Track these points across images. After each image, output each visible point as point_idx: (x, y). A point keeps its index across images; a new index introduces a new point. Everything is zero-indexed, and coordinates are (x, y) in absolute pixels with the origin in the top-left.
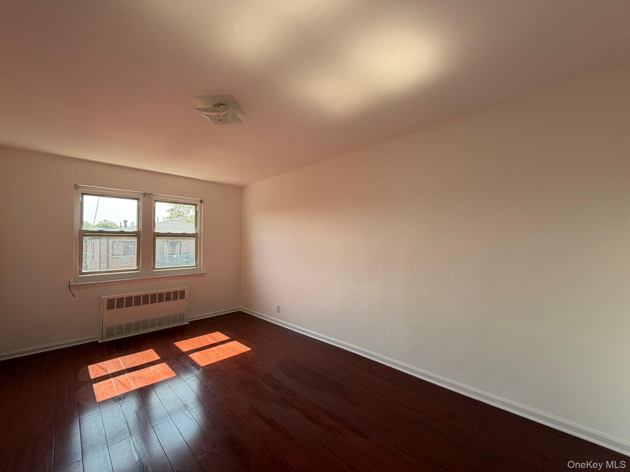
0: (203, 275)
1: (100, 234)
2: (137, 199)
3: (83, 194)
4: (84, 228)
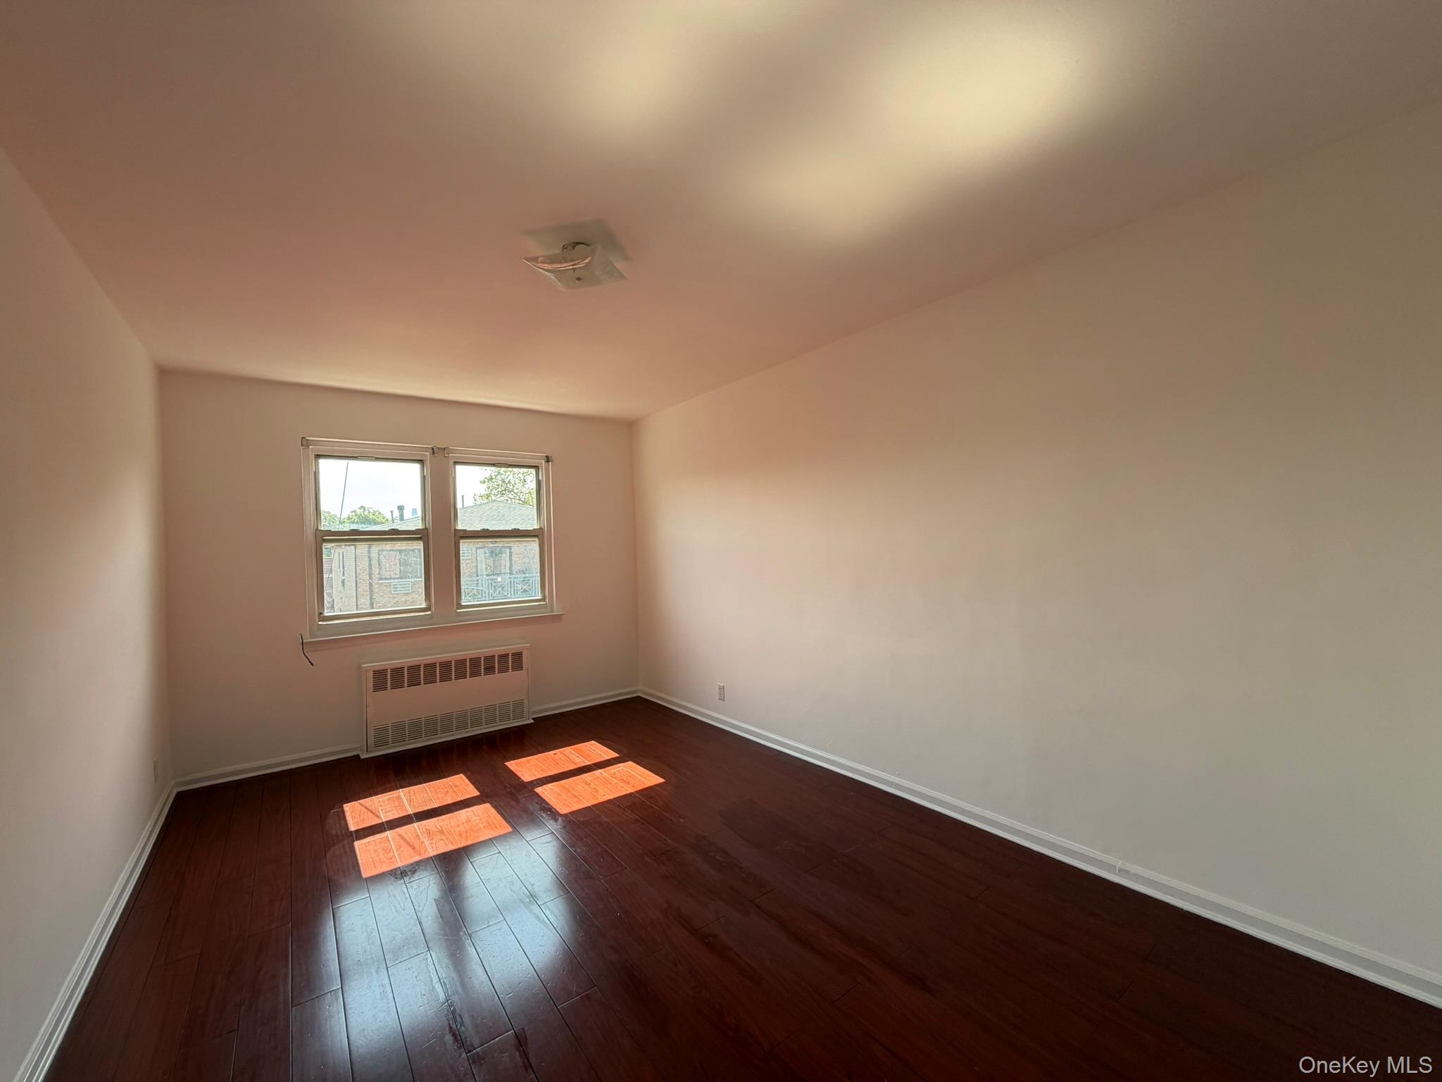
0: (558, 618)
1: (354, 537)
2: (421, 461)
3: (318, 456)
4: (324, 526)
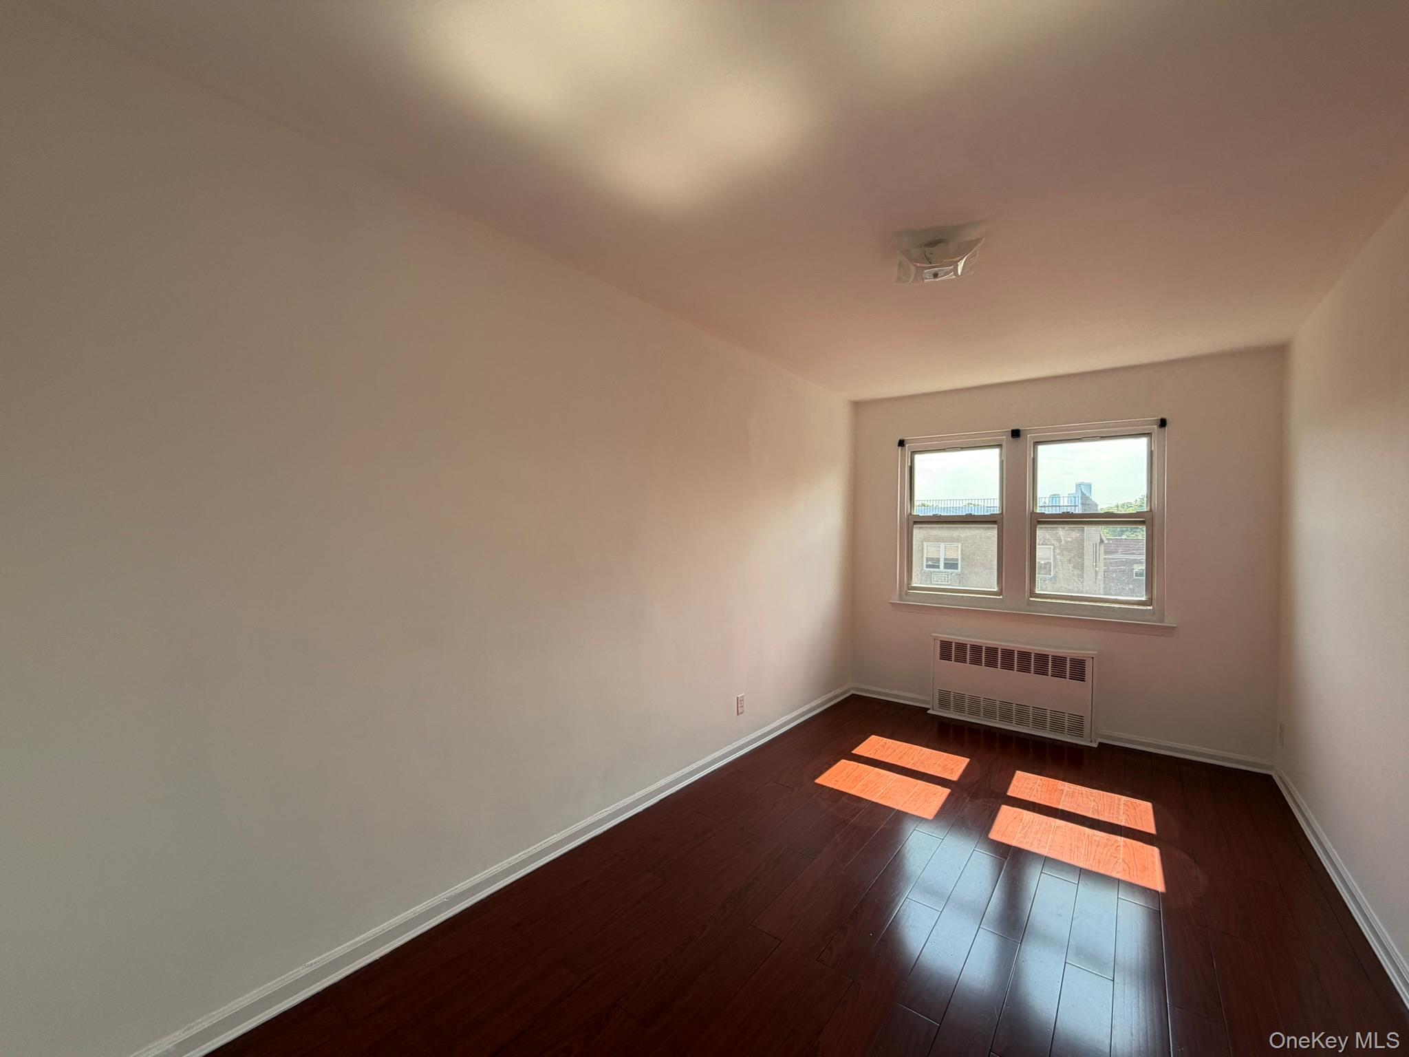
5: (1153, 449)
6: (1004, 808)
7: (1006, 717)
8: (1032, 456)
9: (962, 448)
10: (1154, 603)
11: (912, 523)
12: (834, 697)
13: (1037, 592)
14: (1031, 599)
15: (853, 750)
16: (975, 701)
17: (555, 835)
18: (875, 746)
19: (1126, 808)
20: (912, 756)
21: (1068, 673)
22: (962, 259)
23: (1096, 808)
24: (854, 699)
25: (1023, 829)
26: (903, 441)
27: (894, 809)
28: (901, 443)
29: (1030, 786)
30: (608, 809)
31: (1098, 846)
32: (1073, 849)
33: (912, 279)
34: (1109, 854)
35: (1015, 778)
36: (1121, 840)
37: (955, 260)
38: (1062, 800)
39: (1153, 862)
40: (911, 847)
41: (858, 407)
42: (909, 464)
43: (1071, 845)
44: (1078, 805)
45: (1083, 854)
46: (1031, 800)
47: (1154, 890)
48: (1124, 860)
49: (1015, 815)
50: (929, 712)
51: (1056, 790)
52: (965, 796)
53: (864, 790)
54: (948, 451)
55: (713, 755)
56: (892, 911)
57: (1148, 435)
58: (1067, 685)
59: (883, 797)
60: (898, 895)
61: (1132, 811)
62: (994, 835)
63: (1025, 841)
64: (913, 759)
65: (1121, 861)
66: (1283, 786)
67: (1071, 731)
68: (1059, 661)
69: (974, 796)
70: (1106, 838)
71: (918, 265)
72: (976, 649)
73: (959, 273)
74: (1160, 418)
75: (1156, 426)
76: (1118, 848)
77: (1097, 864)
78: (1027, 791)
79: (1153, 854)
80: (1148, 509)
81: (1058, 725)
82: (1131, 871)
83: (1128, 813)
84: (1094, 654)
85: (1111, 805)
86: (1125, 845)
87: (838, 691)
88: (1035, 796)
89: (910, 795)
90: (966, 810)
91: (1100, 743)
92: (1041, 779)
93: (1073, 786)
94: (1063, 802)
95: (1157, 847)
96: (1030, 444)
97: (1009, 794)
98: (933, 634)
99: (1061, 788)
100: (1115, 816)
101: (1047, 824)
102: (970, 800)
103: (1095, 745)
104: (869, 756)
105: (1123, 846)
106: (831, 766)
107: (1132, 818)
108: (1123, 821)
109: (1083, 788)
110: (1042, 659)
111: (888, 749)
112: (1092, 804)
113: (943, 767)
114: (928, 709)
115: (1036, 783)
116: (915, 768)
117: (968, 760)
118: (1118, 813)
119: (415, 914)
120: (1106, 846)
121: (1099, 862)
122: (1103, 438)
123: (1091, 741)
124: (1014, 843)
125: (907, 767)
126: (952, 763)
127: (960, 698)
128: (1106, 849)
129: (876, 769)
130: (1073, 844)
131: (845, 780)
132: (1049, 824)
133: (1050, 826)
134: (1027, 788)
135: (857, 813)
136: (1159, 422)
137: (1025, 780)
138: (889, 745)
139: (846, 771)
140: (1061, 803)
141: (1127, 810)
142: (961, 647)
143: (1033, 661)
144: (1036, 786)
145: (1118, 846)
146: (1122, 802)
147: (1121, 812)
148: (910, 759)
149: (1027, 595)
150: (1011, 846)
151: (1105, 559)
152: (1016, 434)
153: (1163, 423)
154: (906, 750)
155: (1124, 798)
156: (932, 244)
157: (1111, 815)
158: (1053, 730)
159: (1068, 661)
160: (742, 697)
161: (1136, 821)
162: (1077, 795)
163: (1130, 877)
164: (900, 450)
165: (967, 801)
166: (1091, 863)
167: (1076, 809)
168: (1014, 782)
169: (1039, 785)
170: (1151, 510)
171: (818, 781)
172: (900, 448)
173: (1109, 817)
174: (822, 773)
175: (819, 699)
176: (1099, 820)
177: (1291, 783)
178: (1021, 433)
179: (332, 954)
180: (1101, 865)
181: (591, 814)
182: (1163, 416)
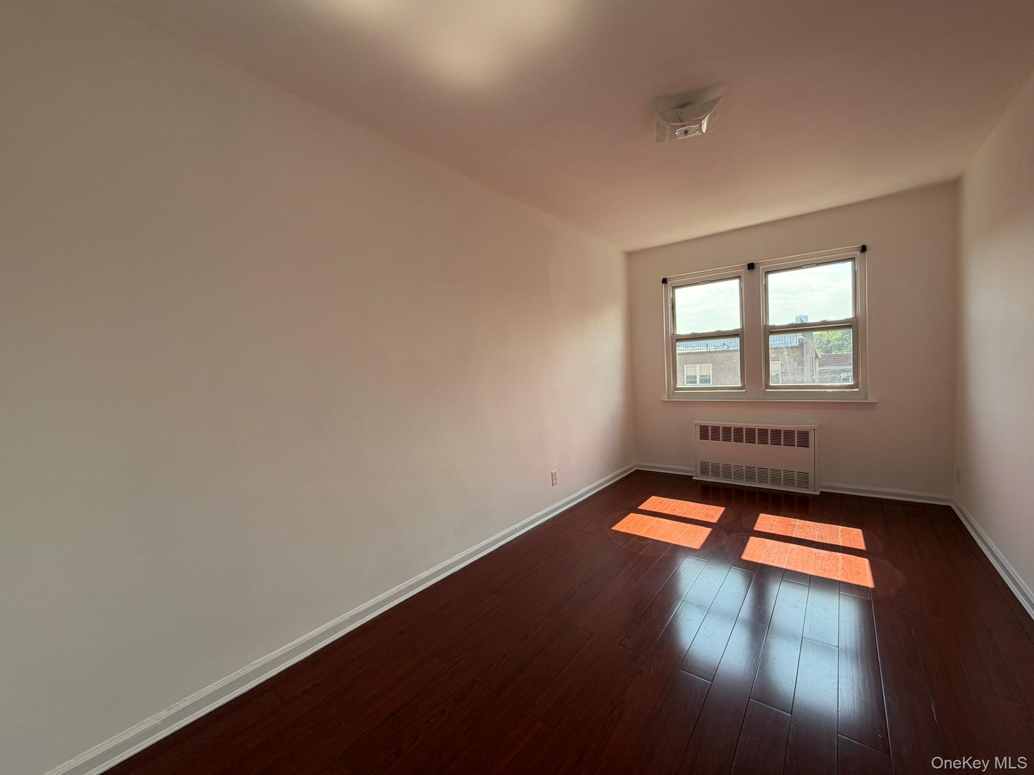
5: (856, 270)
6: (752, 539)
7: (751, 478)
8: (764, 283)
9: (710, 281)
10: (860, 386)
11: (675, 340)
12: (622, 472)
13: (771, 385)
14: (766, 390)
15: (638, 506)
16: (727, 468)
17: (425, 573)
18: (654, 503)
19: (843, 534)
20: (682, 508)
21: (796, 442)
22: (706, 117)
23: (820, 535)
24: (638, 472)
25: (767, 551)
26: (666, 279)
27: (670, 544)
28: (665, 281)
29: (771, 523)
30: (462, 553)
31: (822, 560)
32: (804, 563)
33: (668, 137)
34: (831, 565)
35: (759, 518)
36: (840, 555)
37: (700, 118)
38: (795, 531)
39: (865, 568)
40: (685, 568)
41: (631, 255)
42: (671, 296)
43: (803, 560)
44: (807, 534)
45: (812, 566)
46: (772, 532)
47: (865, 587)
48: (842, 568)
49: (760, 543)
50: (693, 478)
51: (790, 525)
52: (723, 532)
53: (648, 532)
54: (700, 284)
55: (536, 515)
56: (673, 609)
57: (852, 259)
58: (797, 450)
59: (662, 536)
60: (676, 600)
61: (847, 535)
62: (745, 556)
63: (768, 559)
64: (683, 510)
65: (840, 569)
66: (959, 512)
67: (800, 485)
68: (789, 434)
69: (730, 532)
70: (828, 554)
71: (672, 124)
72: (727, 430)
73: (704, 130)
74: (861, 245)
75: (858, 252)
76: (838, 561)
77: (823, 571)
78: (768, 526)
79: (864, 563)
80: (854, 316)
81: (789, 481)
82: (848, 575)
83: (845, 537)
84: (815, 427)
85: (831, 532)
86: (843, 559)
87: (625, 468)
88: (774, 529)
89: (682, 534)
90: (724, 541)
91: (821, 492)
92: (778, 518)
93: (802, 521)
94: (796, 532)
95: (867, 558)
96: (762, 273)
97: (755, 529)
98: (695, 421)
99: (793, 523)
100: (834, 539)
101: (784, 547)
102: (726, 535)
103: (818, 493)
104: (651, 510)
105: (842, 559)
106: (623, 518)
107: (847, 541)
108: (841, 542)
109: (810, 522)
110: (776, 433)
111: (664, 504)
112: (818, 532)
113: (706, 514)
114: (693, 476)
115: (774, 521)
116: (684, 516)
117: (724, 508)
118: (837, 537)
119: (327, 628)
120: (829, 559)
121: (824, 570)
122: (818, 265)
123: (815, 491)
124: (760, 561)
125: (679, 515)
126: (712, 511)
127: (716, 467)
128: (829, 562)
129: (656, 518)
130: (804, 559)
131: (634, 527)
132: (785, 547)
133: (787, 549)
134: (768, 524)
135: (644, 547)
136: (861, 249)
137: (767, 520)
138: (665, 501)
139: (634, 521)
140: (794, 533)
141: (844, 535)
142: (716, 429)
143: (769, 435)
144: (775, 523)
145: (838, 559)
146: (840, 530)
147: (839, 536)
148: (681, 510)
149: (763, 388)
150: (758, 563)
151: (820, 370)
152: (751, 266)
153: (864, 249)
154: (678, 504)
155: (841, 527)
156: (684, 105)
157: (832, 539)
158: (786, 485)
159: (796, 434)
160: (555, 472)
161: (850, 542)
162: (806, 527)
163: (848, 579)
164: (663, 286)
165: (725, 535)
166: (818, 571)
167: (806, 536)
168: (759, 521)
169: (777, 522)
170: (856, 316)
171: (614, 528)
172: (663, 284)
173: (830, 540)
174: (616, 523)
175: (612, 474)
176: (823, 543)
177: (966, 510)
178: (755, 266)
179: (270, 656)
180: (826, 572)
181: (450, 557)
182: (864, 244)
